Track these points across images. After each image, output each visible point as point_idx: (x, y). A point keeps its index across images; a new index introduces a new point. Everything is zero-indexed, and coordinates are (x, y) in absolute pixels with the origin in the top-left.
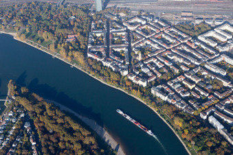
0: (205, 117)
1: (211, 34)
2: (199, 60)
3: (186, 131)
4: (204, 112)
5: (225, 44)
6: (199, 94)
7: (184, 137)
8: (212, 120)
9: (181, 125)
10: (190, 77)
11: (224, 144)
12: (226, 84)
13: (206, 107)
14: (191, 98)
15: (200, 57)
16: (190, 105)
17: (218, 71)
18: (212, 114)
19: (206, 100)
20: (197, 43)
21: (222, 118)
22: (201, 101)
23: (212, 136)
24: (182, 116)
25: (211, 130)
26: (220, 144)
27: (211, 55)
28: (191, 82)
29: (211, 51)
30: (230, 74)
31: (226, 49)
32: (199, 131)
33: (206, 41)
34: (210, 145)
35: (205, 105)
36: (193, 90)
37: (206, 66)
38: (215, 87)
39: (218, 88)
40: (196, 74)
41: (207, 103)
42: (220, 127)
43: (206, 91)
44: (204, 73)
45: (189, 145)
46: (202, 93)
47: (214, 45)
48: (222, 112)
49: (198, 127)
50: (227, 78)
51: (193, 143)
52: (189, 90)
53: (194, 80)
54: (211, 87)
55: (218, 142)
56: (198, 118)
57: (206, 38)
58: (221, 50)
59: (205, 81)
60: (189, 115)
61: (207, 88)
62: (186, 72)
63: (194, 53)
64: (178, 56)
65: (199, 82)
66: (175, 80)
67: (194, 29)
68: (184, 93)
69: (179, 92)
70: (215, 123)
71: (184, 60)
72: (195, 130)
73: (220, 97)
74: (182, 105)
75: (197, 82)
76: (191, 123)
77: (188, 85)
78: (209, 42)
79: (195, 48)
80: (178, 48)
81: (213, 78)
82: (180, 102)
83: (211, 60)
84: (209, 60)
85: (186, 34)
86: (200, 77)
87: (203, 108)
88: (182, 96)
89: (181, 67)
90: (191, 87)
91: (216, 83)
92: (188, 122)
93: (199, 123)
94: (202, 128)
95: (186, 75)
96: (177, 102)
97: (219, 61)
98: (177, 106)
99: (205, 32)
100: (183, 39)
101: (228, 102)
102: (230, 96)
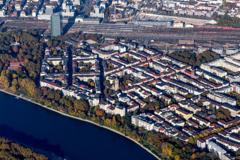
0: (203, 145)
1: (219, 63)
2: (199, 90)
4: (203, 140)
6: (198, 124)
10: (186, 107)
12: (234, 113)
13: (206, 134)
14: (187, 127)
15: (201, 87)
16: (183, 133)
17: (225, 100)
19: (208, 128)
20: (198, 73)
21: (226, 145)
22: (199, 130)
25: (208, 155)
27: (216, 85)
28: (187, 112)
29: (217, 81)
32: (194, 156)
33: (212, 71)
36: (191, 119)
37: (209, 96)
38: (221, 116)
40: (196, 104)
41: (207, 131)
42: (221, 152)
43: (208, 121)
44: (206, 103)
46: (202, 123)
47: (222, 75)
50: (237, 108)
52: (184, 120)
53: (191, 109)
54: (214, 116)
56: (195, 146)
57: (212, 67)
59: (205, 110)
60: (182, 142)
61: (209, 118)
62: (181, 102)
63: (194, 83)
64: (171, 85)
65: (198, 112)
66: (165, 109)
67: (195, 58)
68: (176, 121)
69: (170, 121)
70: (215, 149)
71: (179, 89)
72: (188, 156)
73: (226, 126)
74: (173, 133)
75: (195, 112)
76: (184, 149)
77: (183, 114)
78: (215, 71)
79: (195, 77)
80: (172, 77)
81: (218, 107)
82: (171, 130)
83: (217, 89)
84: (214, 90)
85: (183, 63)
86: (201, 107)
87: (201, 135)
88: (174, 124)
89: (175, 97)
90: (186, 117)
91: (221, 111)
92: (180, 148)
93: (194, 150)
94: (198, 153)
95: (181, 105)
96: (167, 131)
97: (228, 91)
98: (167, 134)
99: (211, 61)
100: (178, 67)
101: (235, 131)
102: (238, 124)
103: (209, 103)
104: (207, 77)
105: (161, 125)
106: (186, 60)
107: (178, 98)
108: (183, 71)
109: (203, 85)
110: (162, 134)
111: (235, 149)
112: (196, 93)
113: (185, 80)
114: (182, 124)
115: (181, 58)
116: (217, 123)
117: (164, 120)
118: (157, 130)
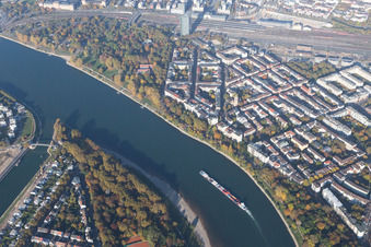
0: (318, 190)
1: (336, 78)
2: (315, 112)
3: (291, 207)
4: (317, 182)
5: (352, 94)
6: (313, 158)
7: (287, 214)
8: (327, 193)
9: (284, 197)
10: (302, 134)
11: (341, 227)
12: (349, 147)
13: (321, 176)
14: (301, 162)
15: (317, 108)
16: (299, 171)
17: (340, 128)
18: (328, 186)
19: (322, 166)
20: (314, 89)
21: (342, 192)
22: (315, 168)
23: (326, 215)
24: (287, 186)
25: (324, 208)
26: (336, 227)
27: (333, 106)
28: (303, 141)
29: (333, 101)
30: (356, 134)
31: (354, 100)
32: (308, 207)
33: (328, 87)
34: (322, 227)
35: (320, 174)
36: (305, 151)
37: (325, 121)
38: (335, 150)
39: (339, 151)
40: (311, 131)
41: (322, 171)
42: (336, 204)
43: (322, 155)
44: (322, 130)
45: (293, 225)
46: (316, 157)
47: (337, 93)
48: (342, 185)
49: (308, 202)
50: (352, 139)
51: (299, 223)
52: (299, 151)
53: (307, 138)
54: (329, 149)
55: (333, 224)
56: (308, 190)
57: (328, 83)
58: (346, 101)
59: (321, 140)
60: (297, 185)
61: (324, 151)
62: (297, 127)
63: (310, 103)
64: (288, 104)
65: (314, 142)
66: (281, 137)
67: (312, 69)
68: (292, 154)
69: (285, 153)
70: (330, 199)
71: (296, 109)
72: (302, 206)
73: (341, 164)
74: (288, 171)
75: (310, 141)
76: (298, 195)
77: (298, 144)
78: (331, 88)
79: (312, 95)
80: (289, 93)
81: (333, 137)
82: (286, 166)
83: (332, 113)
84: (329, 113)
85: (301, 75)
86: (316, 134)
87: (316, 177)
88: (289, 158)
89: (291, 119)
90: (302, 148)
91: (337, 144)
92: (295, 194)
93: (309, 197)
94: (313, 204)
95: (297, 131)
96: (282, 166)
97: (343, 114)
98: (282, 171)
99: (327, 75)
100: (296, 81)
101: (350, 172)
102: (354, 163)
104: (323, 95)
105: (276, 158)
106: (303, 72)
107: (294, 121)
108: (300, 85)
109: (320, 106)
110: (277, 170)
111: (350, 198)
112: (312, 116)
113: (302, 98)
114: (297, 158)
115: (299, 70)
116: (332, 160)
117: (279, 150)
118: (272, 165)
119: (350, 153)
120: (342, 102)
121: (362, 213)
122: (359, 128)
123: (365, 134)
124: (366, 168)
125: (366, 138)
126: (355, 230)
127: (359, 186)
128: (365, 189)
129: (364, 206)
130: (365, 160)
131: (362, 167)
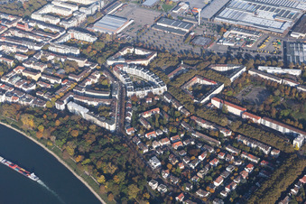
0: (62, 107)
1: (49, 9)
2: (39, 44)
3: (41, 128)
4: (60, 101)
5: (71, 18)
6: (49, 83)
7: (39, 136)
8: (71, 107)
9: (32, 123)
10: (32, 66)
11: (92, 127)
12: (81, 63)
13: (62, 94)
14: (39, 89)
15: (40, 40)
16: (38, 97)
17: (67, 51)
18: (71, 100)
19: (60, 86)
20: (31, 24)
21: (85, 101)
22: (53, 90)
23: (76, 123)
24: (32, 112)
25: (73, 118)
26: (88, 129)
27: (54, 34)
28: (35, 72)
29: (53, 30)
30: (85, 51)
31: (74, 23)
32: (58, 123)
33: (44, 19)
34: (76, 134)
35: (60, 93)
36: (40, 79)
37: (51, 48)
38: (69, 69)
39: (72, 70)
40: (40, 61)
41: (61, 90)
42: (84, 112)
43: (58, 78)
44: (50, 57)
45: (48, 143)
46: (52, 81)
47: (56, 21)
48: (85, 95)
49: (57, 118)
50: (81, 56)
51: (53, 138)
52: (34, 82)
53: (37, 68)
54: (63, 71)
55: (86, 128)
56: (54, 110)
57: (43, 15)
58: (67, 26)
59: (52, 66)
60: (41, 109)
61: (58, 74)
62: (24, 61)
63: (31, 37)
64: (8, 44)
65: (46, 69)
66: (11, 74)
67: (22, 7)
68: (27, 85)
69: (20, 87)
70: (76, 110)
71: (19, 46)
72: (52, 124)
73: (78, 80)
74: (28, 100)
75: (42, 70)
76: (45, 117)
77: (31, 75)
78: (48, 19)
79: (30, 30)
80: (6, 35)
81: (63, 60)
82: (24, 97)
83: (56, 40)
84: (53, 41)
85: (13, 15)
86: (46, 63)
87: (57, 97)
88: (26, 90)
89: (16, 57)
90: (35, 77)
91: (68, 64)
92: (41, 116)
93: (56, 115)
94: (61, 119)
95: (25, 65)
96: (21, 99)
97: (67, 39)
98: (22, 103)
99: (40, 8)
100: (9, 22)
101: (88, 83)
102: (90, 75)
103: (53, 57)
104: (42, 27)
105: (12, 93)
106: (15, 12)
107: (20, 58)
108: (15, 25)
109: (41, 37)
110: (17, 103)
111: (95, 104)
112: (37, 48)
113: (21, 35)
114: (34, 87)
115: (9, 11)
116: (68, 79)
117: (13, 86)
118: (11, 101)
119: (84, 68)
120: (62, 29)
121: (109, 111)
122: (86, 46)
123: (93, 49)
124: (102, 75)
125: (95, 52)
126: (107, 126)
127: (100, 91)
128: (106, 92)
129: (110, 106)
130: (99, 70)
131: (98, 76)
